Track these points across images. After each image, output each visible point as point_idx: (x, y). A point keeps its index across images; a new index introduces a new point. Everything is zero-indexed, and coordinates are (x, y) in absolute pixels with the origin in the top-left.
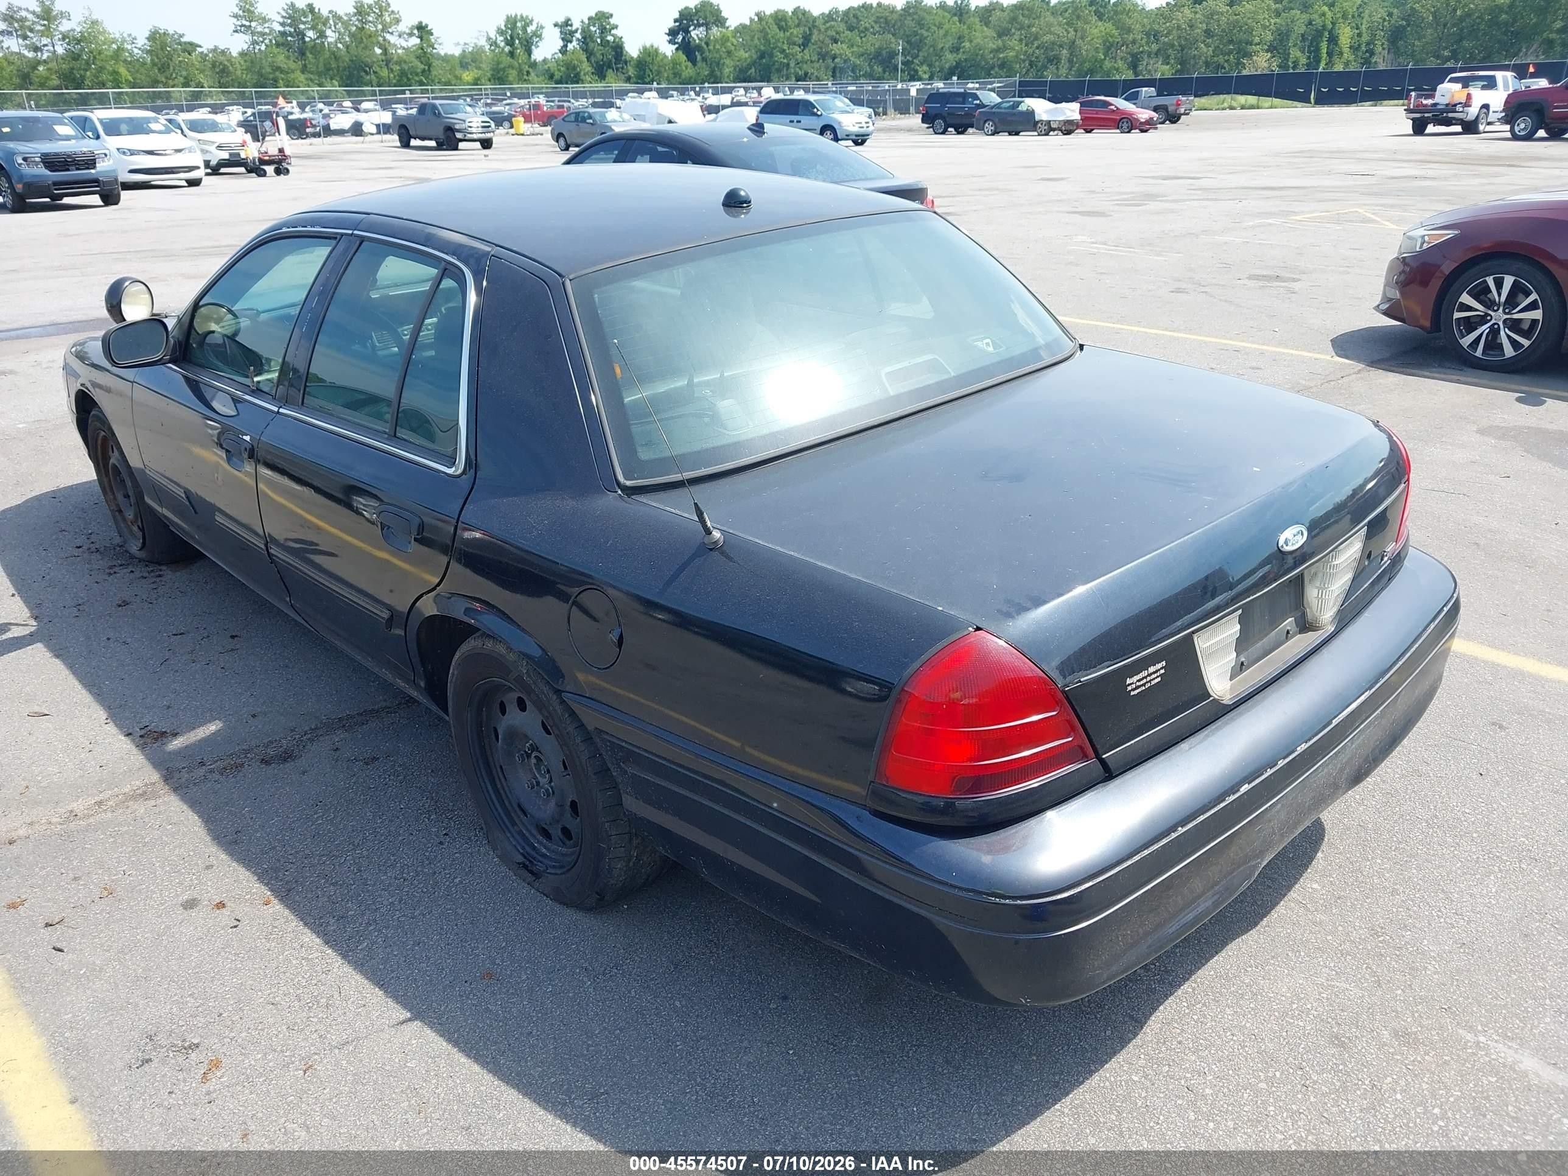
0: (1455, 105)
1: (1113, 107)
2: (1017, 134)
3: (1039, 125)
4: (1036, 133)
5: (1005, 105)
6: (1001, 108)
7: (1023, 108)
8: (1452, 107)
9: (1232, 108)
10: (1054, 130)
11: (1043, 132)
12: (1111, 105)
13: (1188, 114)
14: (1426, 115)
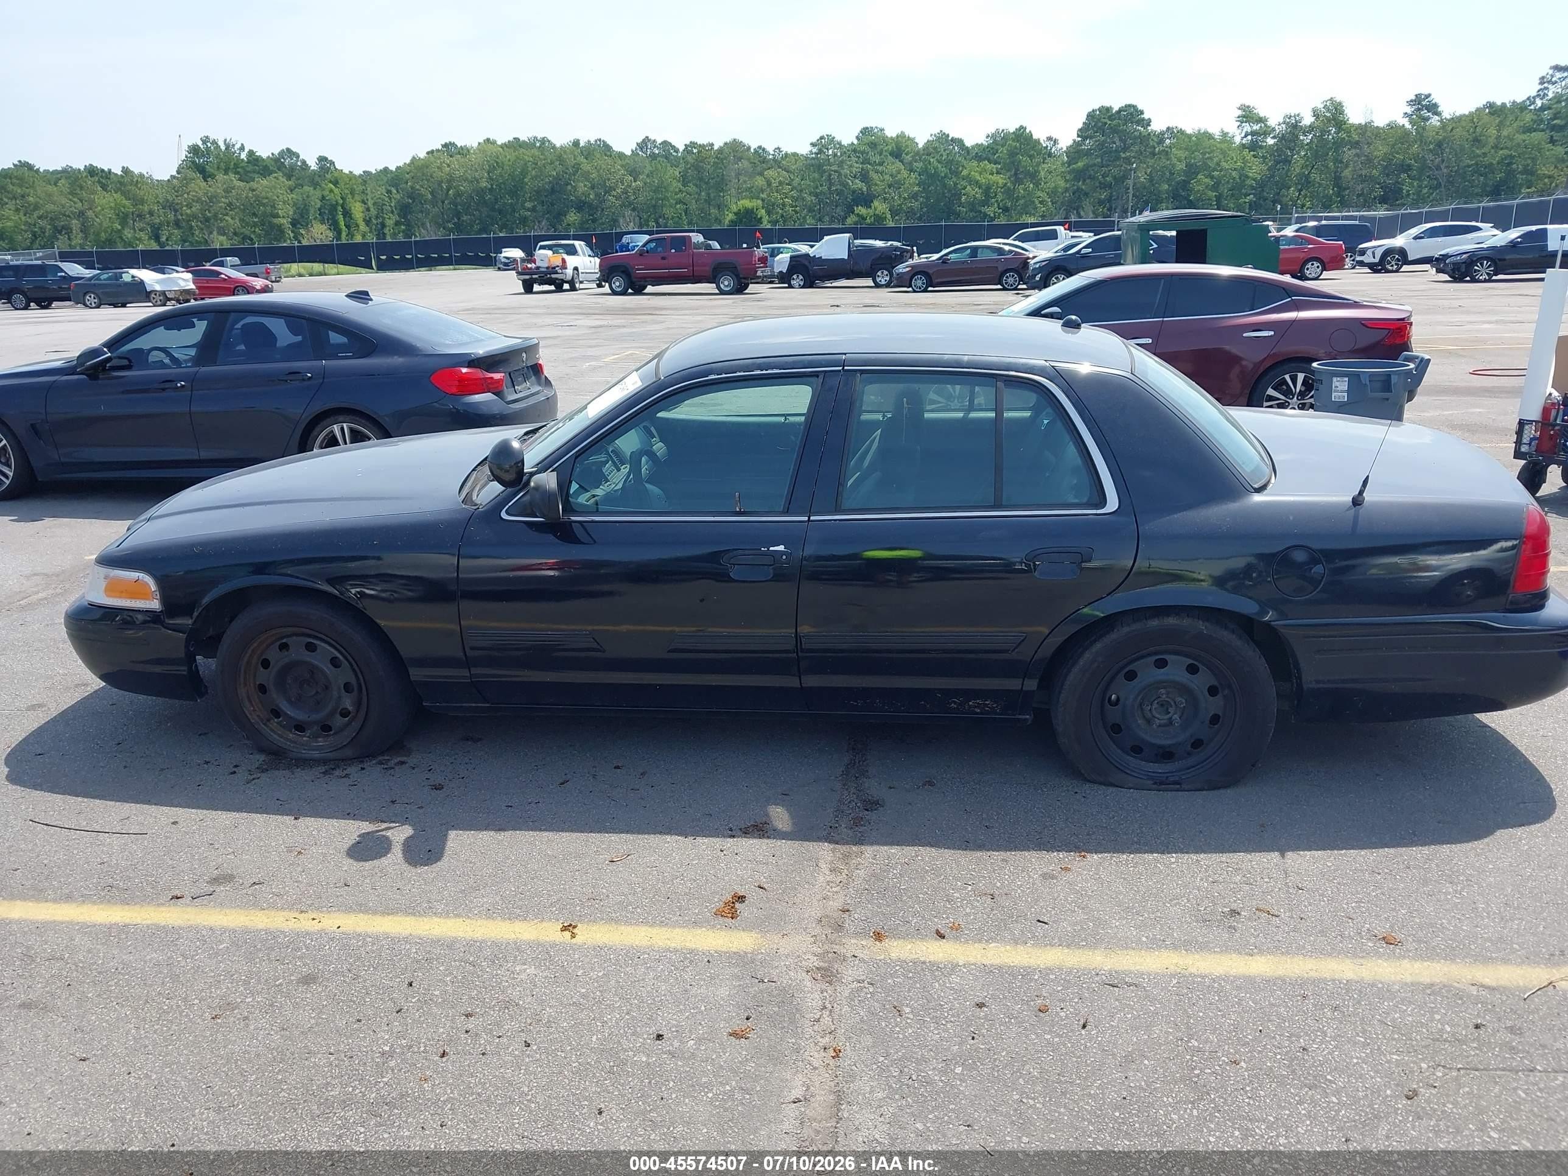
0: (554, 268)
1: (223, 276)
2: (124, 305)
3: (153, 295)
4: (151, 304)
5: (102, 277)
6: (100, 280)
7: (126, 278)
8: (552, 270)
9: (300, 275)
10: (170, 299)
11: (159, 303)
12: (222, 274)
13: (278, 282)
14: (534, 276)
